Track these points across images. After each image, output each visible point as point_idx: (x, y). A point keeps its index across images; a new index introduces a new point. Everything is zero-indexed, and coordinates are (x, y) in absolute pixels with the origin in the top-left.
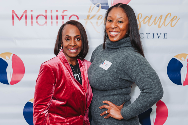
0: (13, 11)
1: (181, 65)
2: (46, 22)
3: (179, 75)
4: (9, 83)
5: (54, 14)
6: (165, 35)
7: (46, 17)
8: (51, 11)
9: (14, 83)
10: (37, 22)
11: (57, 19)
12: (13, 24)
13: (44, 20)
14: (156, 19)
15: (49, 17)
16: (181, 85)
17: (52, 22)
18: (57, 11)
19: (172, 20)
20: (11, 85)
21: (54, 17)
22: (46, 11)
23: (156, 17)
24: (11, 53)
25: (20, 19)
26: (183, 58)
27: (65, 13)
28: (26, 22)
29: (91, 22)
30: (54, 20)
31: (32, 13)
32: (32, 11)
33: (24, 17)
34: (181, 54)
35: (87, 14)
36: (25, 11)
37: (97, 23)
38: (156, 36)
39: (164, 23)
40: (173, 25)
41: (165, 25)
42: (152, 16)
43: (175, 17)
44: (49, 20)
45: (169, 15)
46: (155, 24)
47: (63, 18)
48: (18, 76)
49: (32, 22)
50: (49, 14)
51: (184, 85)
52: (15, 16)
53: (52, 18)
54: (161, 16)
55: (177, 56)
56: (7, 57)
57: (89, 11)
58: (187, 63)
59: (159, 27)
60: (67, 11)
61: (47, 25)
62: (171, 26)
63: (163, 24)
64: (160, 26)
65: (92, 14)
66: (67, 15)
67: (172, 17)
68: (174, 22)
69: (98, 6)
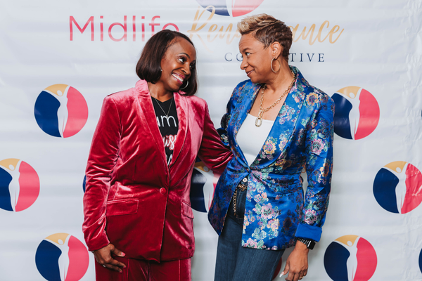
0: (72, 18)
1: (349, 106)
2: (125, 36)
3: (346, 122)
4: (61, 134)
5: (139, 22)
6: (321, 56)
7: (125, 28)
8: (134, 17)
9: (68, 134)
10: (110, 36)
11: (143, 30)
12: (71, 39)
13: (123, 32)
14: (304, 30)
15: (130, 27)
16: (351, 138)
17: (134, 36)
18: (143, 18)
19: (332, 31)
20: (64, 137)
21: (139, 28)
22: (125, 17)
23: (305, 27)
24: (66, 86)
25: (82, 31)
26: (352, 94)
27: (156, 21)
28: (93, 36)
29: (199, 36)
30: (139, 33)
31: (102, 21)
32: (102, 17)
33: (89, 26)
34: (349, 87)
35: (191, 22)
36: (92, 18)
37: (209, 36)
38: (305, 57)
39: (319, 36)
40: (333, 41)
41: (319, 41)
42: (298, 25)
43: (337, 28)
44: (130, 32)
45: (327, 24)
46: (304, 38)
47: (153, 30)
48: (77, 122)
49: (102, 36)
50: (130, 23)
51: (356, 139)
52: (74, 26)
53: (134, 29)
54: (313, 26)
55: (342, 90)
56: (59, 92)
57: (196, 18)
58: (359, 101)
59: (311, 43)
60: (159, 17)
61: (126, 40)
62: (331, 42)
63: (317, 39)
64: (312, 41)
65: (200, 22)
66: (159, 25)
67: (331, 27)
68: (335, 36)
69: (211, 11)
